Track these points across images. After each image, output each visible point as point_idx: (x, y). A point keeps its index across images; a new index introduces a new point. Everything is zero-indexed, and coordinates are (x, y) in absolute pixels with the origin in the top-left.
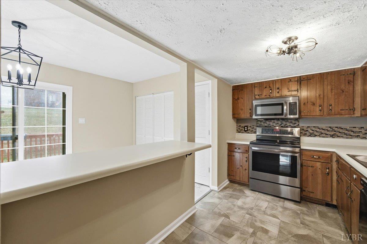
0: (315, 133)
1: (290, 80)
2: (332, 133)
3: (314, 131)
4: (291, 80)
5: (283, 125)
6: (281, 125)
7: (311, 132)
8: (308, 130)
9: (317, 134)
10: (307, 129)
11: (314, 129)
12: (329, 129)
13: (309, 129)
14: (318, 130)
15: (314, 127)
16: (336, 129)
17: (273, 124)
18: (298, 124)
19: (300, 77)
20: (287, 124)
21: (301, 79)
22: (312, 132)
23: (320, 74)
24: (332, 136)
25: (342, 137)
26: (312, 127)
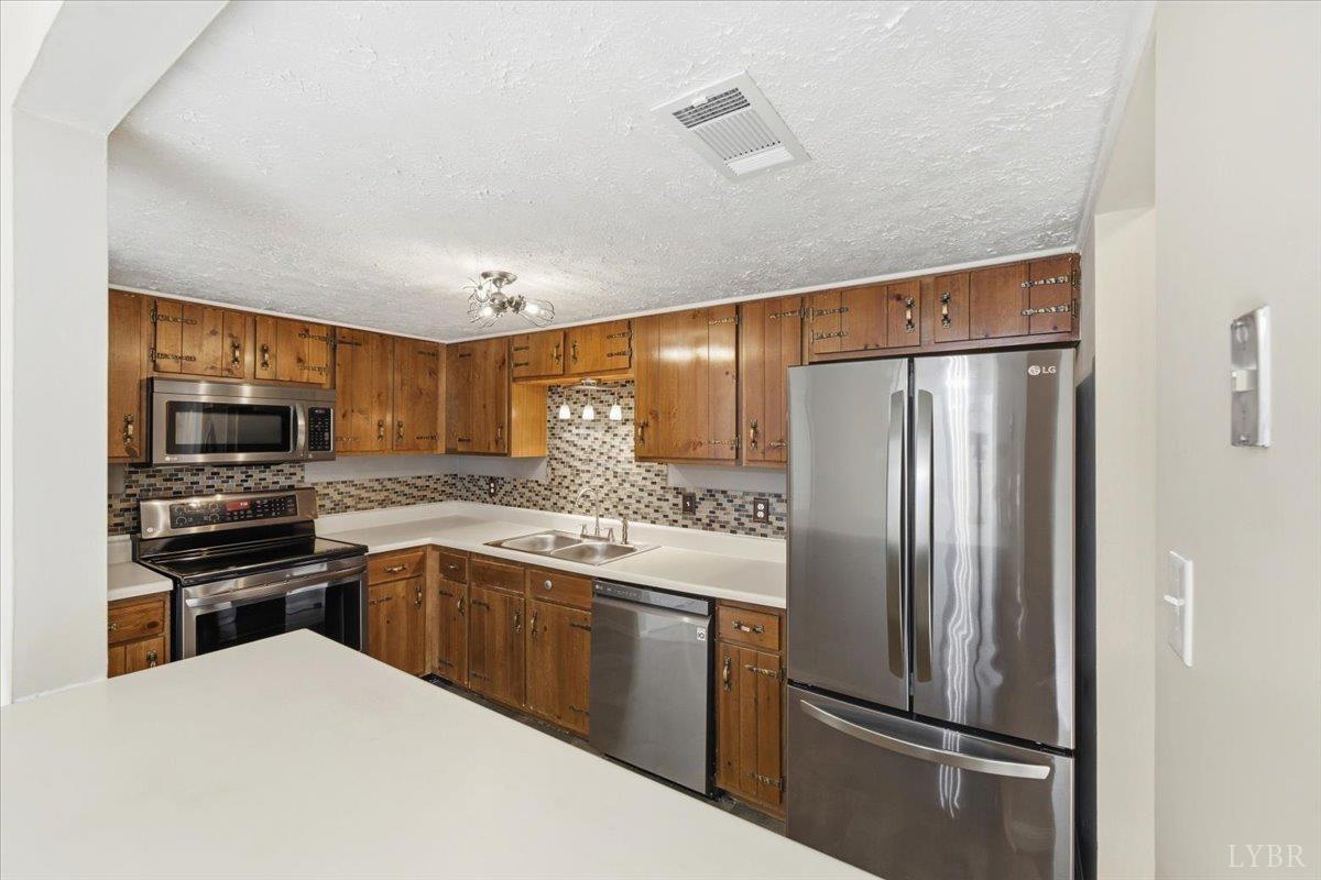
0: (345, 501)
1: (305, 329)
2: (382, 495)
3: (342, 493)
4: (307, 331)
5: (250, 483)
6: (246, 485)
7: (337, 497)
8: (328, 494)
9: (349, 502)
10: (326, 491)
11: (342, 488)
12: (377, 486)
13: (330, 491)
14: (353, 491)
15: (343, 482)
16: (389, 485)
17: (210, 482)
18: (302, 477)
19: (334, 327)
20: (265, 479)
21: (335, 336)
22: (339, 497)
23: (381, 335)
24: (382, 504)
25: (400, 503)
26: (338, 483)
